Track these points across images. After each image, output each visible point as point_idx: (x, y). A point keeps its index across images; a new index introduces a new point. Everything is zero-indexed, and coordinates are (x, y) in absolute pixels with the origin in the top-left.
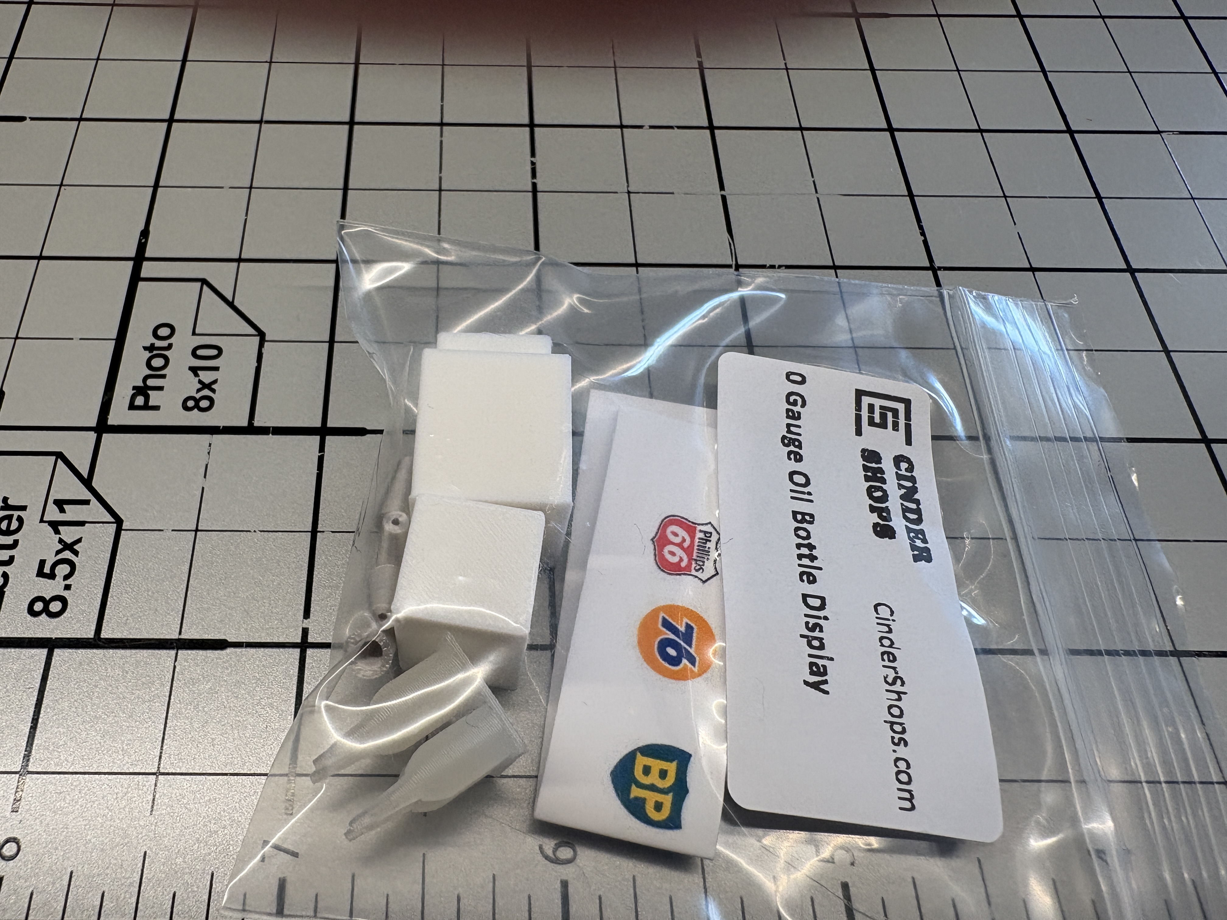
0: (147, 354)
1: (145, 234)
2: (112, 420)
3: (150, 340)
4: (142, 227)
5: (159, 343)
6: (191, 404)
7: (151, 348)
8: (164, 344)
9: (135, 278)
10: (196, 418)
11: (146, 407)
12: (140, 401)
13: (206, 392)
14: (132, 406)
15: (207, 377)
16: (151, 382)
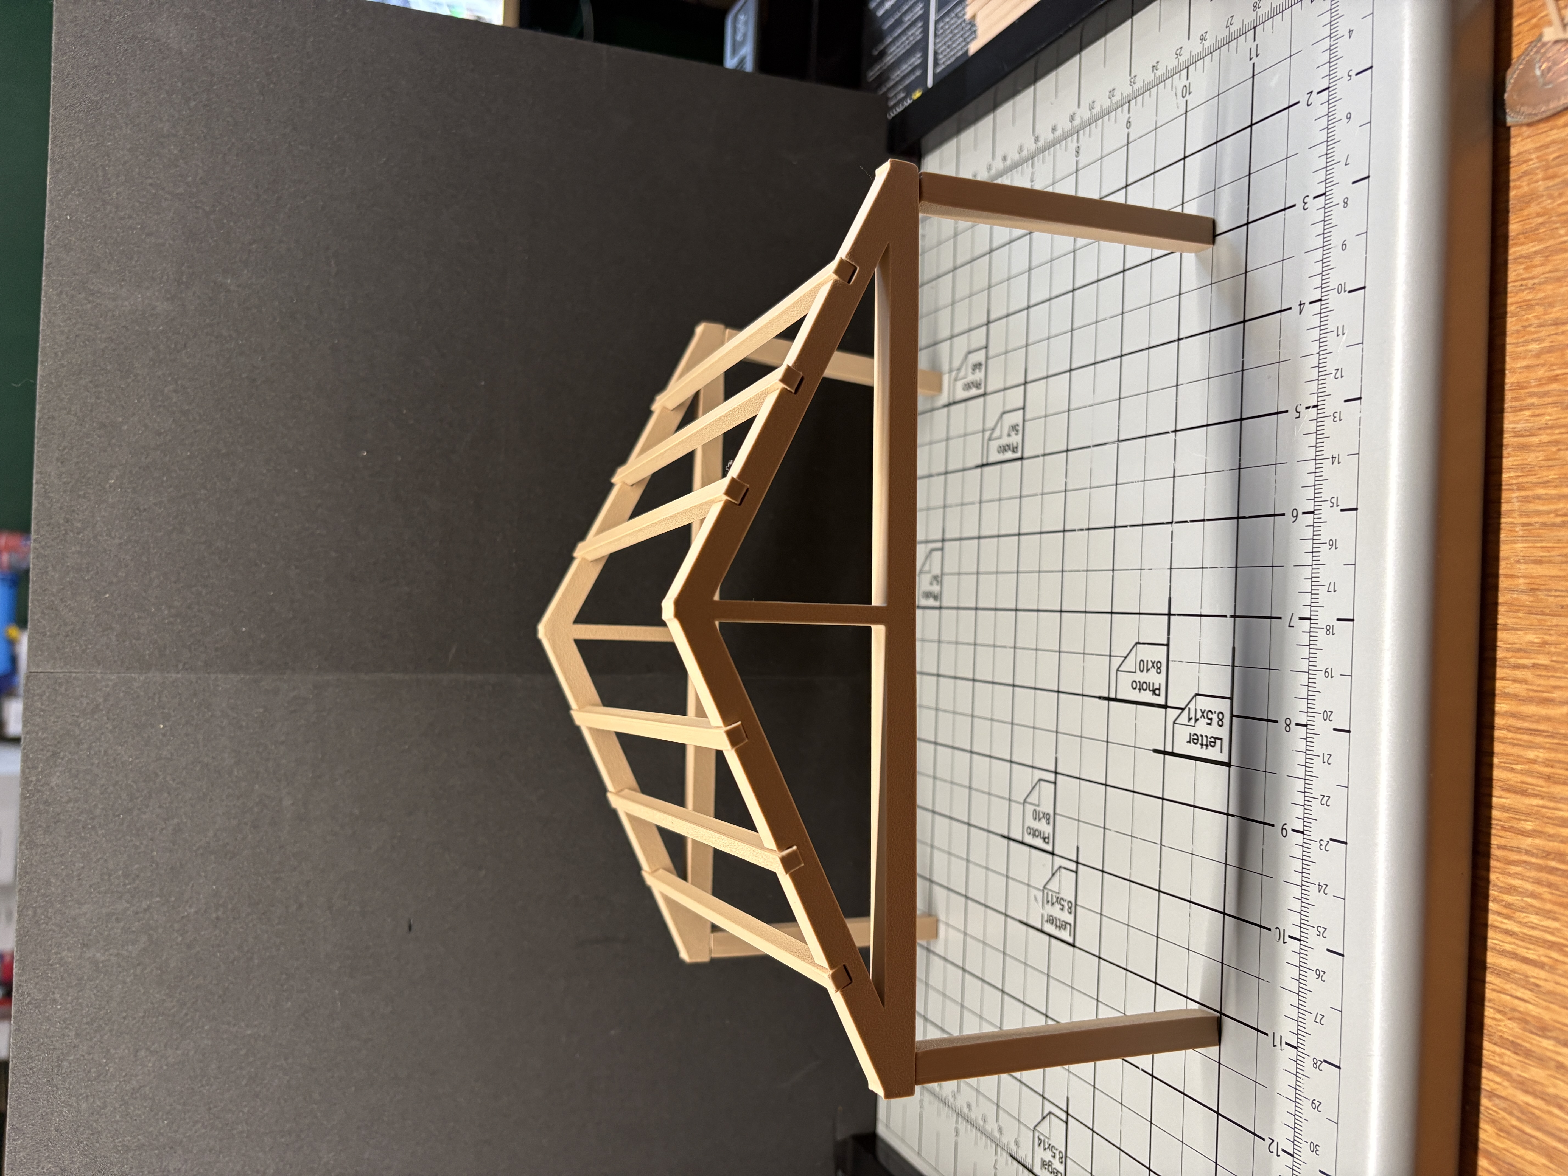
0: (1142, 691)
1: (1100, 698)
2: (1163, 703)
3: (1137, 690)
4: (1097, 700)
5: (1138, 687)
6: (1159, 671)
7: (1140, 689)
8: (1138, 684)
9: (1116, 700)
10: (1164, 669)
11: (1159, 689)
12: (1157, 692)
13: (1155, 665)
14: (1159, 695)
15: (1150, 665)
16: (1151, 689)
